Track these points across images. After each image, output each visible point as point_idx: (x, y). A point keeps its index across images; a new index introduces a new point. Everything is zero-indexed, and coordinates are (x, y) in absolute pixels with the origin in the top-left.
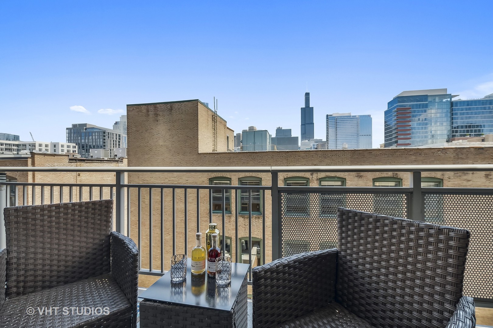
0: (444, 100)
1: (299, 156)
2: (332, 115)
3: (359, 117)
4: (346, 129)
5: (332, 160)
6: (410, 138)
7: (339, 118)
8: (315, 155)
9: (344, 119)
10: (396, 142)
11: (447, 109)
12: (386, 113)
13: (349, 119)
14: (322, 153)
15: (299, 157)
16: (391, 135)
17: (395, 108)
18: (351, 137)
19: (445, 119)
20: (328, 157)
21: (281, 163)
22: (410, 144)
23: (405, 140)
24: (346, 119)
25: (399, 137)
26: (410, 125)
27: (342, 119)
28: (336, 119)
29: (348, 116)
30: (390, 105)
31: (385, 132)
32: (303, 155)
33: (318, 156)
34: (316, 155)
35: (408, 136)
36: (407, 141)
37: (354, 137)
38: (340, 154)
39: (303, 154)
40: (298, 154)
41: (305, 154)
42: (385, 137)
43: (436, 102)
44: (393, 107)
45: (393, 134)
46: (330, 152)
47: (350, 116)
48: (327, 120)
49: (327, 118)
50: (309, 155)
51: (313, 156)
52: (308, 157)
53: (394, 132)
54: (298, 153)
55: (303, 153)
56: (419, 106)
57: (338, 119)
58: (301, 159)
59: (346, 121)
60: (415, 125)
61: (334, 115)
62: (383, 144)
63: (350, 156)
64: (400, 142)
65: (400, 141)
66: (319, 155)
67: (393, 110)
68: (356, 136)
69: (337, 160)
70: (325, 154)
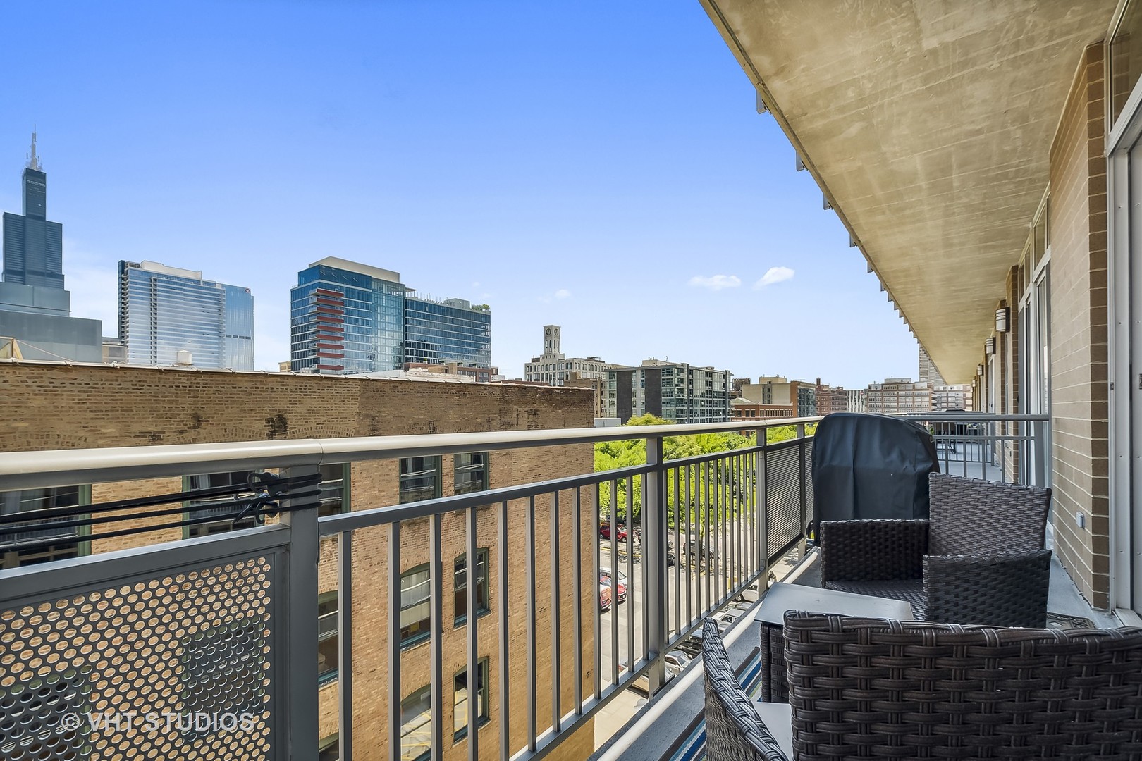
0: (394, 294)
1: (233, 388)
2: (139, 267)
3: (224, 289)
4: (185, 313)
5: (322, 401)
6: (341, 356)
7: (164, 278)
8: (279, 387)
9: (181, 285)
10: (316, 361)
11: (398, 310)
12: (295, 293)
13: (194, 287)
14: (297, 382)
15: (235, 391)
16: (306, 346)
17: (313, 287)
18: (201, 337)
19: (396, 328)
20: (312, 392)
21: (174, 405)
22: (343, 368)
23: (334, 359)
24: (185, 285)
25: (322, 350)
26: (343, 330)
27: (174, 283)
28: (155, 280)
29: (194, 281)
30: (303, 279)
31: (292, 337)
32: (246, 384)
33: (286, 389)
34: (283, 385)
35: (339, 352)
36: (337, 362)
37: (211, 338)
38: (339, 387)
39: (246, 381)
40: (232, 383)
41: (253, 381)
42: (293, 348)
43: (383, 294)
44: (309, 284)
45: (311, 342)
46: (316, 381)
47: (198, 282)
48: (123, 276)
49: (123, 272)
50: (264, 385)
51: (275, 390)
52: (261, 391)
53: (311, 339)
54: (229, 378)
55: (246, 378)
56: (357, 294)
57: (162, 281)
58: (241, 396)
59: (185, 290)
60: (352, 330)
61: (147, 268)
62: (287, 362)
63: (359, 393)
64: (324, 361)
65: (324, 359)
66: (290, 387)
67: (311, 292)
68: (216, 334)
69: (332, 401)
70: (306, 386)
